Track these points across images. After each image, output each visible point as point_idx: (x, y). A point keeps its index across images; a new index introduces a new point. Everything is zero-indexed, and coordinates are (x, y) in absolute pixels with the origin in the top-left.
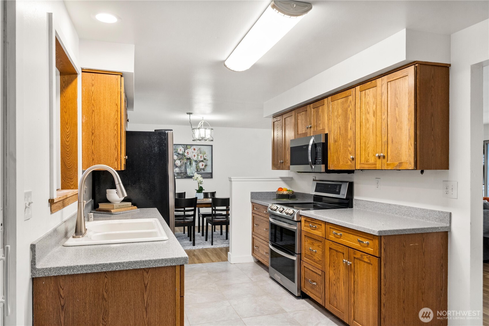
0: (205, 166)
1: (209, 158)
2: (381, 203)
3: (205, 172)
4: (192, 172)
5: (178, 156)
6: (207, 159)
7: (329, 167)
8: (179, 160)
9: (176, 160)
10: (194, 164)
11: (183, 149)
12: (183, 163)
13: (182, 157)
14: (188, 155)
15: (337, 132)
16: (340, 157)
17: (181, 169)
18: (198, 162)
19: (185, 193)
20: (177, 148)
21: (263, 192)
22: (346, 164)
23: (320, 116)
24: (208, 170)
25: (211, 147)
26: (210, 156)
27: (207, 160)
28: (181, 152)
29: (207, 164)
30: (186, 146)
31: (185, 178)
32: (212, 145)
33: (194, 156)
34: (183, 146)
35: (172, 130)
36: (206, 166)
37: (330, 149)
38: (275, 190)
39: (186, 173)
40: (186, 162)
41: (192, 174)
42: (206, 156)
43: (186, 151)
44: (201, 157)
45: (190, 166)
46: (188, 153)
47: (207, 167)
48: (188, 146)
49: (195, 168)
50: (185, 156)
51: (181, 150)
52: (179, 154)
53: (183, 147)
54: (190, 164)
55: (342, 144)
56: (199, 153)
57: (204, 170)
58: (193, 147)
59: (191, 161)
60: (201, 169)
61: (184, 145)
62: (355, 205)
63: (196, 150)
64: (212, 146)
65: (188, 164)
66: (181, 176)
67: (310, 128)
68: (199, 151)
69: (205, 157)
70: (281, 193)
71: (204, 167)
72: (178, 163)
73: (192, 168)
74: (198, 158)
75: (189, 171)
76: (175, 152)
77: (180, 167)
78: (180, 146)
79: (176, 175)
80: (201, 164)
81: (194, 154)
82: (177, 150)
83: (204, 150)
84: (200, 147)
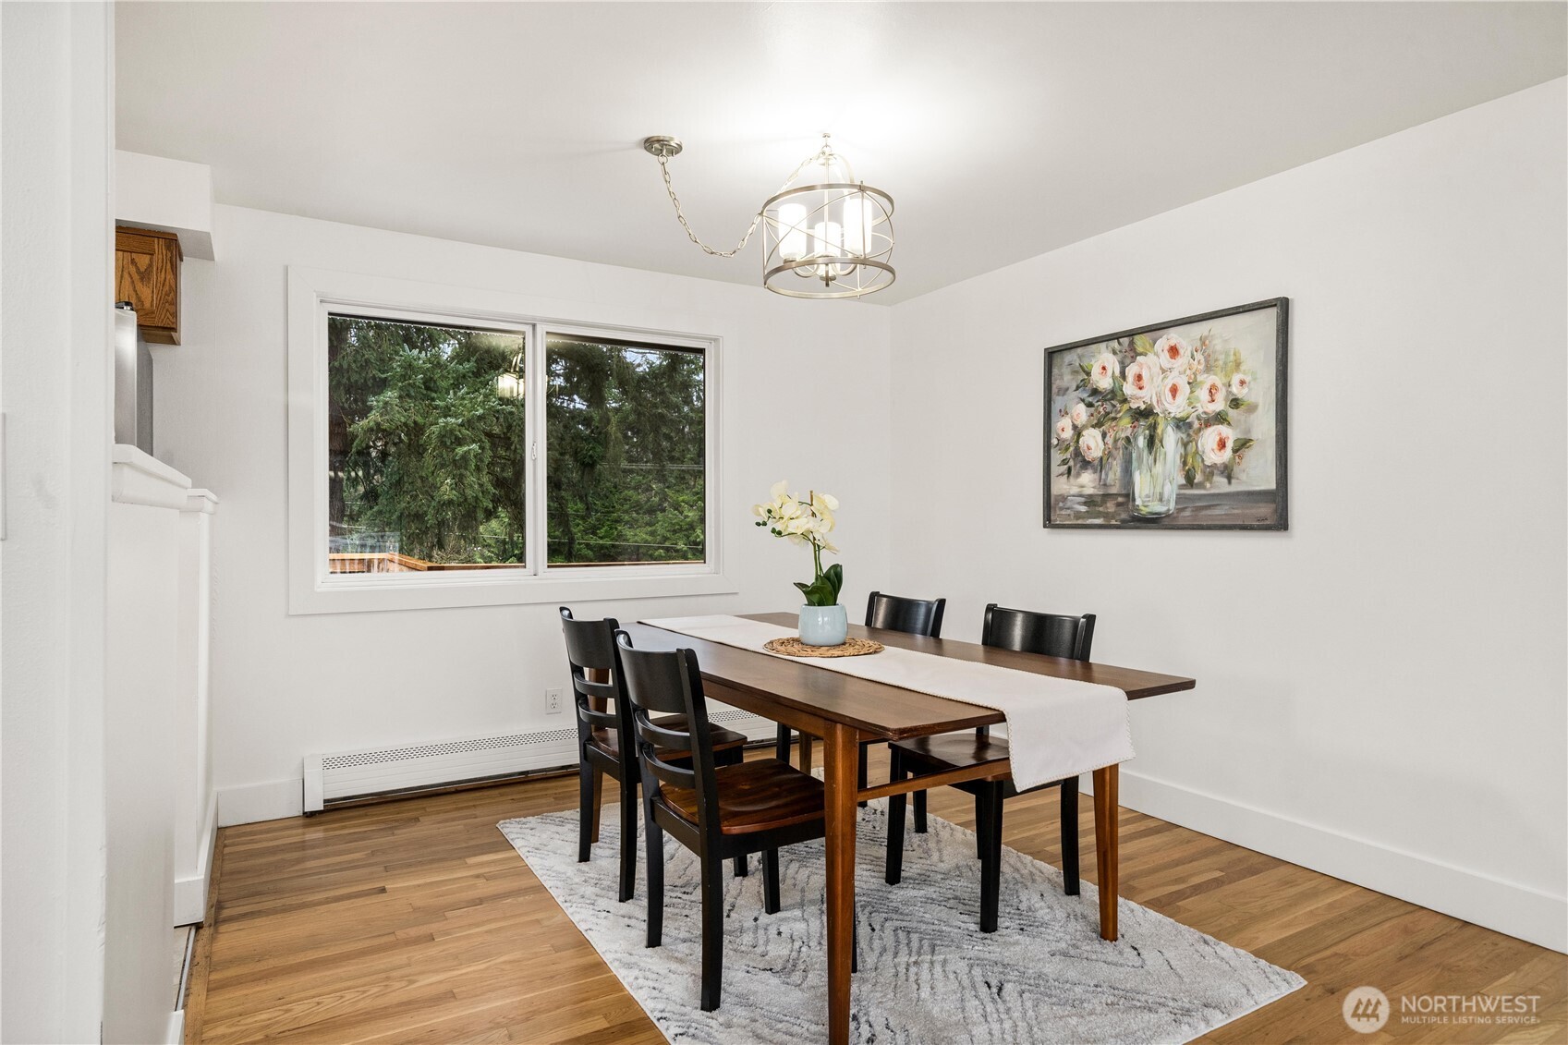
0: (1235, 451)
1: (1261, 392)
3: (1235, 487)
4: (1158, 490)
5: (1090, 405)
6: (1252, 399)
8: (1098, 425)
9: (1085, 427)
11: (1112, 363)
12: (1116, 441)
13: (1109, 408)
14: (1140, 393)
17: (1107, 475)
18: (1196, 425)
20: (1085, 364)
24: (1258, 473)
25: (1277, 312)
26: (1269, 376)
27: (1252, 408)
28: (1105, 383)
29: (1249, 431)
30: (1132, 343)
31: (1122, 526)
32: (1286, 300)
33: (1174, 391)
34: (1115, 344)
36: (1242, 445)
39: (1127, 496)
40: (1128, 432)
41: (1161, 500)
42: (1242, 383)
43: (1132, 371)
44: (1213, 390)
45: (1151, 458)
46: (1139, 377)
47: (1250, 455)
48: (1137, 338)
49: (1178, 462)
50: (1125, 401)
51: (1104, 368)
52: (1095, 392)
53: (1114, 353)
54: (1151, 442)
56: (1202, 367)
57: (1229, 478)
58: (1164, 342)
59: (1153, 427)
60: (1210, 471)
61: (1116, 337)
63: (1181, 351)
64: (1282, 306)
65: (1141, 442)
68: (1199, 356)
69: (1235, 389)
71: (1227, 454)
72: (1093, 443)
73: (1158, 468)
74: (1198, 400)
75: (1143, 487)
76: (1078, 388)
77: (1100, 466)
78: (1103, 345)
79: (1083, 509)
80: (1209, 438)
81: (1169, 383)
82: (1088, 374)
83: (1232, 346)
84: (1204, 328)
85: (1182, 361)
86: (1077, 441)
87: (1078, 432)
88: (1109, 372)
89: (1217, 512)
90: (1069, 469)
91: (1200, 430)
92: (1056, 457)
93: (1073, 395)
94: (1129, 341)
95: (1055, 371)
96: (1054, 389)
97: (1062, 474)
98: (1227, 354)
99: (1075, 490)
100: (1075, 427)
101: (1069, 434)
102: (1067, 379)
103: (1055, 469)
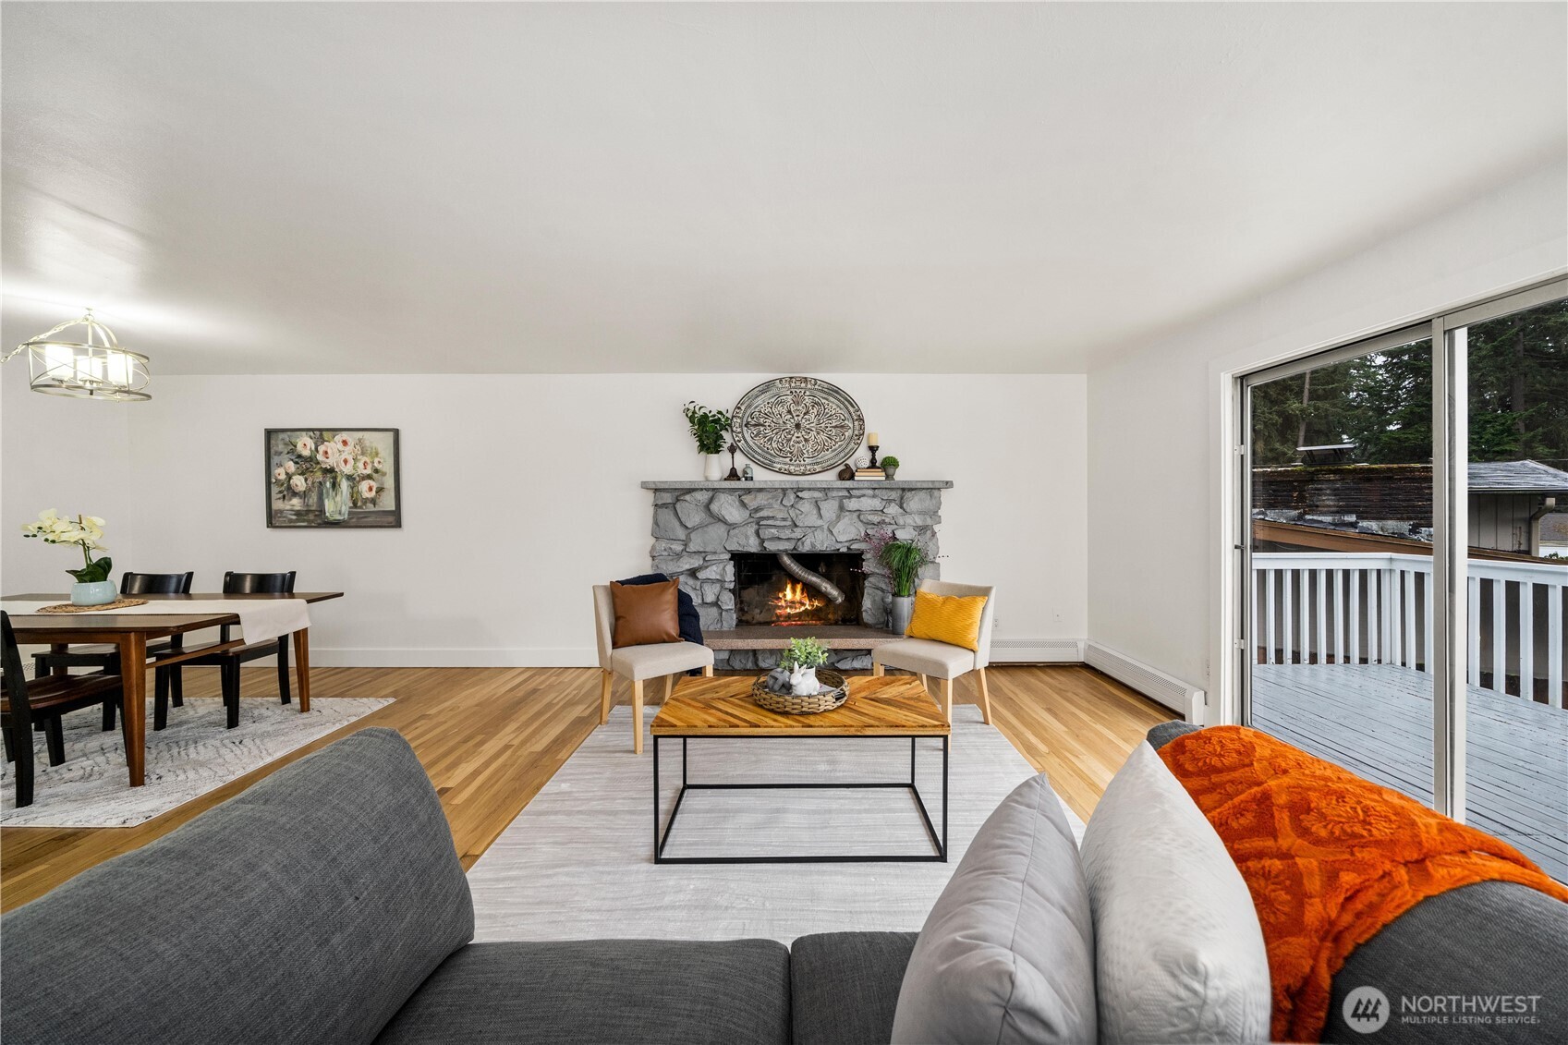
0: (377, 492)
1: (388, 467)
3: (377, 509)
4: (338, 508)
5: (296, 463)
6: (384, 470)
8: (302, 474)
9: (294, 474)
10: (344, 485)
11: (311, 444)
12: (313, 483)
13: (309, 466)
14: (327, 460)
17: (308, 500)
18: (358, 479)
20: (293, 441)
24: (388, 503)
25: (393, 434)
26: (391, 461)
27: (384, 474)
28: (306, 453)
29: (382, 484)
30: (321, 435)
31: (319, 526)
32: (397, 429)
33: (346, 461)
34: (311, 433)
36: (380, 490)
39: (321, 511)
40: (321, 479)
41: (340, 514)
42: (379, 462)
43: (321, 449)
44: (365, 463)
45: (334, 493)
46: (326, 453)
47: (383, 494)
48: (324, 433)
49: (349, 496)
50: (318, 463)
51: (305, 445)
52: (300, 456)
53: (311, 438)
54: (334, 485)
56: (359, 452)
57: (374, 504)
58: (339, 437)
59: (335, 478)
60: (365, 501)
61: (313, 430)
63: (349, 443)
64: (396, 432)
65: (328, 484)
66: (308, 521)
68: (358, 447)
69: (376, 464)
71: (373, 493)
72: (299, 483)
73: (338, 498)
74: (358, 467)
75: (329, 507)
76: (288, 453)
77: (304, 495)
78: (304, 433)
79: (294, 517)
80: (364, 486)
81: (343, 457)
82: (295, 446)
83: (374, 445)
84: (360, 434)
85: (349, 448)
86: (289, 481)
87: (289, 477)
88: (308, 448)
89: (369, 519)
90: (284, 497)
91: (359, 481)
92: (275, 489)
93: (285, 456)
94: (320, 435)
95: (273, 442)
96: (272, 451)
97: (279, 499)
98: (372, 449)
99: (288, 507)
100: (287, 474)
101: (283, 477)
102: (281, 447)
103: (274, 495)
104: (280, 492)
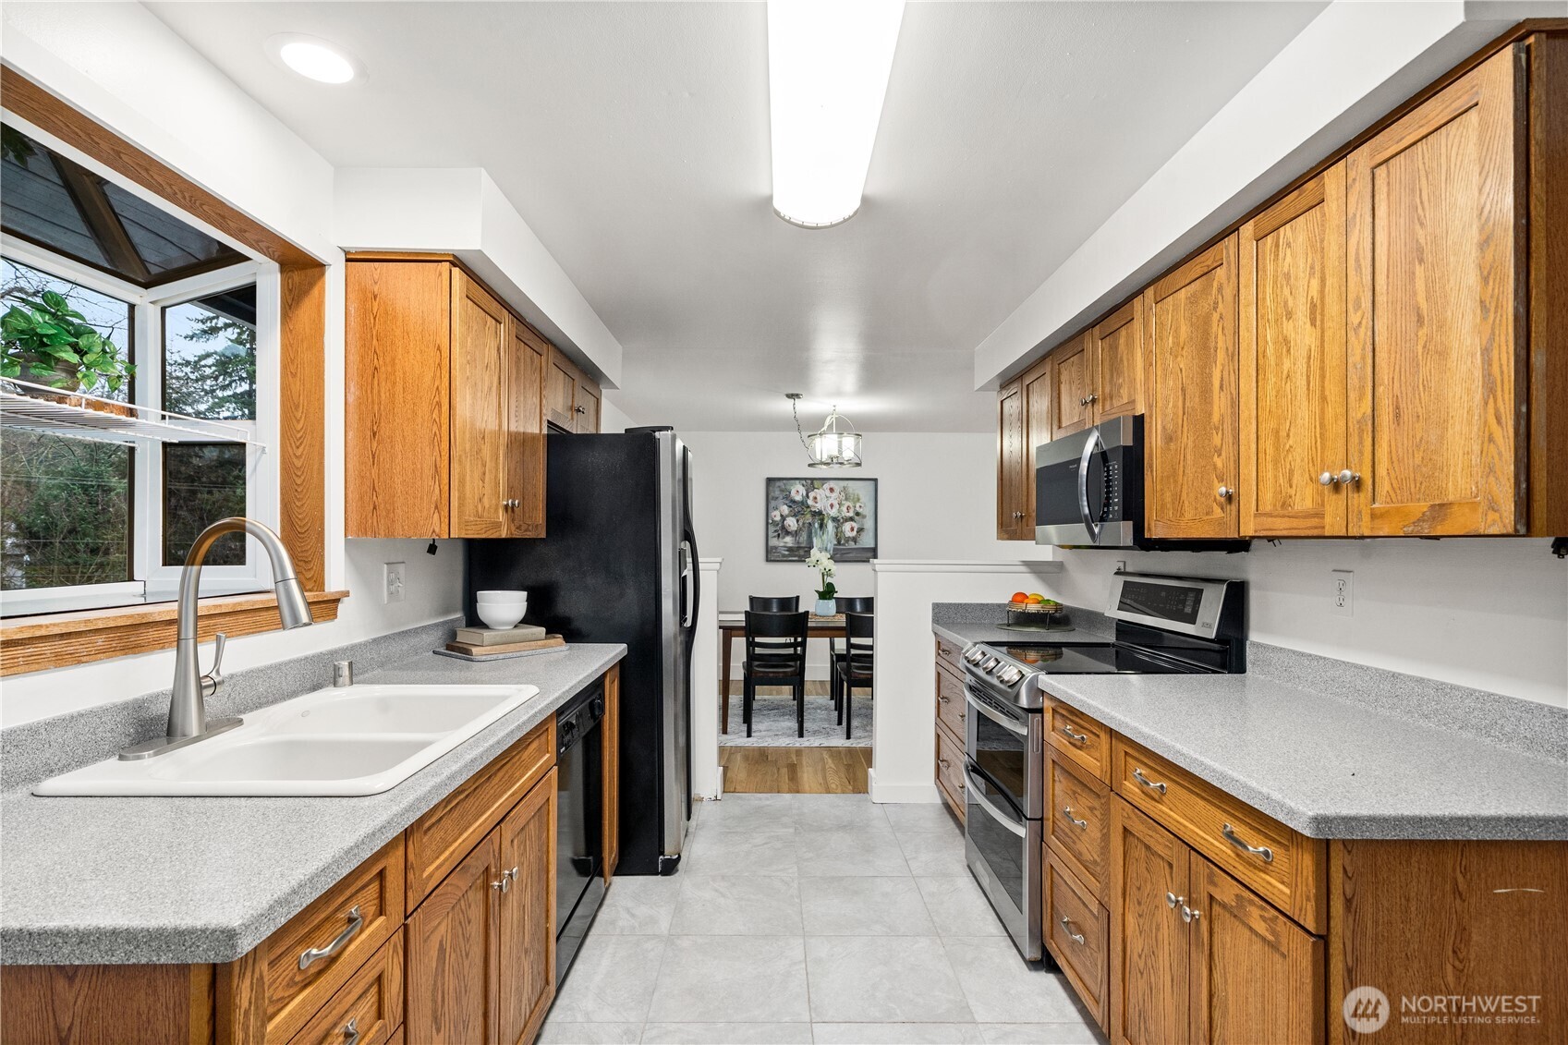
0: (857, 532)
1: (867, 510)
2: (1356, 666)
3: (858, 546)
4: (825, 546)
5: (790, 507)
6: (864, 513)
7: (1149, 529)
8: (795, 516)
9: (787, 516)
10: (830, 526)
11: (802, 491)
12: (804, 524)
13: (800, 509)
14: (817, 505)
15: (1175, 406)
16: (1184, 494)
17: (798, 538)
18: (842, 521)
19: (798, 598)
20: (788, 487)
21: (968, 604)
22: (1205, 518)
23: (1121, 360)
24: (866, 541)
25: (873, 482)
26: (872, 505)
27: (864, 517)
28: (798, 498)
29: (863, 525)
30: (812, 483)
33: (832, 506)
34: (804, 482)
35: (672, 429)
36: (860, 530)
37: (1151, 467)
38: (1005, 599)
39: (810, 548)
40: (810, 521)
42: (860, 507)
43: (812, 495)
44: (848, 508)
45: (821, 532)
46: (815, 498)
47: (863, 534)
48: (815, 482)
49: (834, 535)
50: (808, 507)
51: (798, 491)
52: (794, 502)
53: (803, 486)
54: (821, 526)
55: (1190, 444)
56: (844, 498)
57: (855, 543)
58: (827, 486)
59: (822, 520)
60: (848, 539)
61: (805, 479)
62: (1254, 664)
63: (835, 490)
64: (876, 480)
65: (816, 525)
66: (799, 556)
67: (1093, 405)
68: (842, 494)
69: (858, 509)
70: (1020, 608)
71: (855, 533)
72: (792, 523)
73: (825, 537)
74: (842, 511)
75: (816, 544)
76: (784, 498)
77: (796, 534)
78: (797, 482)
79: (787, 553)
80: (847, 527)
81: (830, 502)
82: (790, 493)
83: (856, 492)
84: (845, 483)
85: (834, 495)
86: (784, 522)
87: (783, 518)
88: (801, 494)
89: (851, 555)
90: (779, 535)
91: (843, 523)
92: (772, 529)
93: (780, 501)
94: (811, 483)
95: (771, 488)
96: (770, 497)
97: (775, 537)
98: (854, 495)
99: (782, 544)
100: (782, 516)
101: (778, 518)
102: (777, 493)
103: (770, 534)
104: (775, 531)
